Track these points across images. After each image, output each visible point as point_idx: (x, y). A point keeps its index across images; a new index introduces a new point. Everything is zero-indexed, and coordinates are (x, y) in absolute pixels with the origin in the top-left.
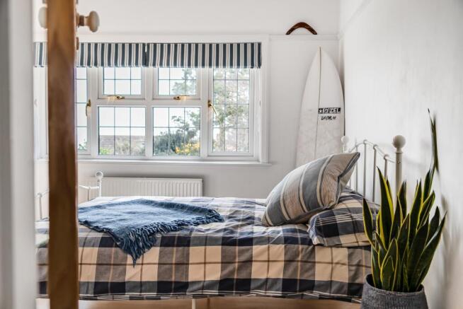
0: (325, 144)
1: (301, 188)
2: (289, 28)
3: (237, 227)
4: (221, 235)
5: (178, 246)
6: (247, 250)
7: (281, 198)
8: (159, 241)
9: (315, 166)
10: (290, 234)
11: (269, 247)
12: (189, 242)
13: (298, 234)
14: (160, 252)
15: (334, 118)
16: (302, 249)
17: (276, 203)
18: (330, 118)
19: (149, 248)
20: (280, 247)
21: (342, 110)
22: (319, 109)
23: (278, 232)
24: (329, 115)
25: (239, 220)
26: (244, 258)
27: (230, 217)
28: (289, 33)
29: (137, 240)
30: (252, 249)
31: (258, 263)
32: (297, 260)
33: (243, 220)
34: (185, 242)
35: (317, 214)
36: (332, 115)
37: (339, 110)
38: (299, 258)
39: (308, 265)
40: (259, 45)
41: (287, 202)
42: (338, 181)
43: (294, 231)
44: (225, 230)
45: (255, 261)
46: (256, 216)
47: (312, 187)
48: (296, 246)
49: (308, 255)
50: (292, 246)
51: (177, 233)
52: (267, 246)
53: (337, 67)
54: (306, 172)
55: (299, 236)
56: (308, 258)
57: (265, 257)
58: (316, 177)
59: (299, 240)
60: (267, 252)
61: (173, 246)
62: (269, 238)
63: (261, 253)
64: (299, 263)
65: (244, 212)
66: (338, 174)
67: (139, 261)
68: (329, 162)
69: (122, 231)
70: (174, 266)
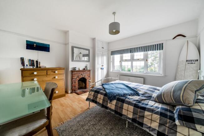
0: (189, 72)
1: (172, 92)
2: (174, 37)
3: (143, 100)
4: (134, 102)
5: (121, 102)
6: (143, 112)
7: (162, 93)
8: (116, 99)
9: (181, 84)
10: (163, 111)
11: (152, 114)
12: (124, 101)
13: (168, 113)
14: (116, 102)
15: (194, 63)
16: (169, 122)
17: (160, 95)
18: (192, 63)
19: (114, 100)
20: (157, 116)
21: (199, 61)
22: (187, 60)
23: (158, 108)
24: (191, 62)
25: (145, 97)
26: (141, 114)
27: (143, 94)
28: (174, 38)
29: (111, 97)
30: (145, 112)
31: (147, 119)
32: (166, 125)
33: (147, 97)
34: (123, 101)
35: (180, 107)
36: (193, 62)
37: (197, 60)
38: (167, 125)
39: (172, 131)
40: (162, 44)
41: (165, 96)
42: (196, 93)
43: (166, 110)
44: (137, 100)
45: (145, 117)
46: (153, 96)
47: (178, 93)
48: (166, 119)
49: (172, 126)
50: (164, 118)
51: (122, 98)
52: (151, 113)
53: (196, 46)
54: (175, 86)
55: (169, 114)
56: (173, 127)
57: (150, 118)
58: (181, 89)
59: (168, 116)
60: (151, 116)
61: (120, 101)
62: (153, 110)
63: (149, 115)
64: (167, 128)
65: (149, 94)
66: (195, 89)
67: (111, 103)
68: (189, 83)
69: (109, 93)
70: (119, 108)
